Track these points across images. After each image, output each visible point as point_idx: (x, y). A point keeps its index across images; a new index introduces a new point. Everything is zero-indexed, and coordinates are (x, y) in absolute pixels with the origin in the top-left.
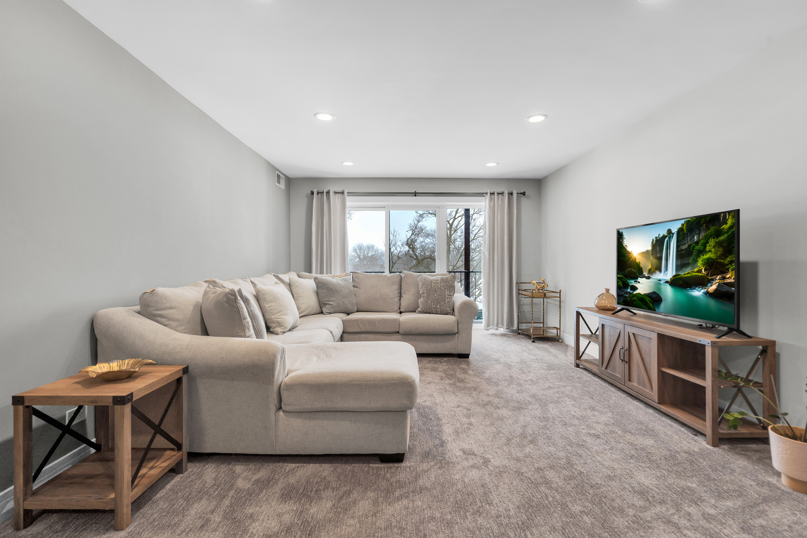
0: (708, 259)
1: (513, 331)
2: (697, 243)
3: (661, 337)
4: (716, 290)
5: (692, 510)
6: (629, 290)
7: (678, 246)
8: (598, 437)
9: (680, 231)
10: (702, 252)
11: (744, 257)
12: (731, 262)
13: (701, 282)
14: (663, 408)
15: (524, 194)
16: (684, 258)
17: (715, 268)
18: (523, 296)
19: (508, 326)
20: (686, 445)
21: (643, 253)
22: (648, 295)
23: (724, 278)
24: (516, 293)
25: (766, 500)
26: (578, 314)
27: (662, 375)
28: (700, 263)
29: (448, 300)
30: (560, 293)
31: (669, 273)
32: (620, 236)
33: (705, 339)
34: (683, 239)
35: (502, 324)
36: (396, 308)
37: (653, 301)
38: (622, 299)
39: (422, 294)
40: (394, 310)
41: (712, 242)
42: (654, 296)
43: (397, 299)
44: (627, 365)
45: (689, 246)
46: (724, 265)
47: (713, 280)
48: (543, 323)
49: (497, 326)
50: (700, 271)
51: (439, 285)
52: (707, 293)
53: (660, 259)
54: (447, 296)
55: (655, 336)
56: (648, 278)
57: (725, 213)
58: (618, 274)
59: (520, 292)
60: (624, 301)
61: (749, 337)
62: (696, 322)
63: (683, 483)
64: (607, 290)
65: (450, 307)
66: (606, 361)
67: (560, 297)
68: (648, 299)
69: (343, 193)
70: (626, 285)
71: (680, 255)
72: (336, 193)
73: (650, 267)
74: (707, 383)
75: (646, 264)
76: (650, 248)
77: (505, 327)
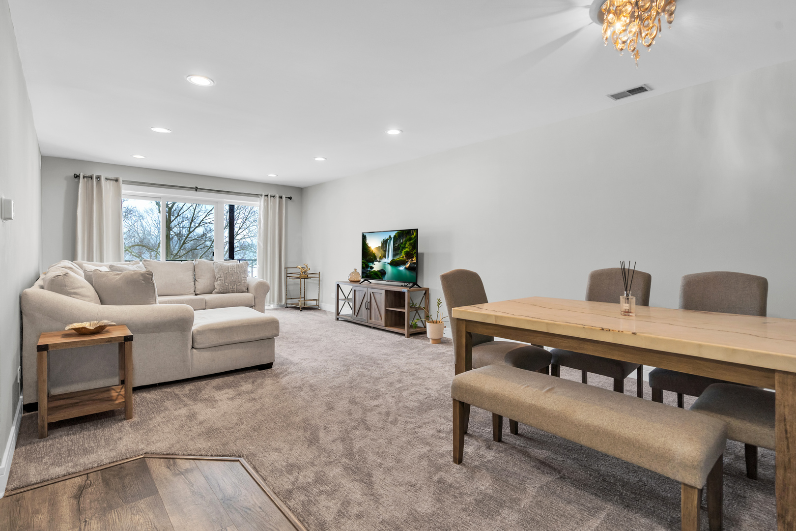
0: (406, 251)
1: (282, 306)
2: (402, 243)
3: (386, 291)
4: (409, 266)
5: (403, 354)
6: (369, 269)
7: (394, 245)
8: (362, 343)
9: (395, 237)
10: (404, 248)
11: (420, 251)
12: (415, 253)
13: (403, 263)
14: (387, 328)
15: (290, 198)
16: (397, 250)
17: (409, 255)
18: (291, 278)
19: (278, 302)
20: (398, 340)
21: (377, 248)
22: (379, 271)
23: (412, 260)
24: (285, 276)
25: (425, 347)
26: (338, 286)
27: (387, 311)
28: (403, 253)
29: (244, 281)
30: (319, 274)
31: (389, 259)
32: (364, 238)
33: (405, 290)
34: (396, 241)
35: (273, 301)
36: (192, 291)
37: (381, 274)
38: (365, 274)
39: (219, 278)
40: (190, 293)
41: (408, 243)
42: (382, 271)
43: (193, 283)
44: (369, 311)
45: (399, 245)
46: (412, 254)
47: (408, 261)
48: (304, 298)
49: (270, 303)
50: (403, 257)
51: (235, 270)
52: (406, 268)
53: (385, 251)
54: (242, 278)
55: (383, 292)
56: (380, 262)
57: (413, 230)
58: (362, 260)
59: (289, 275)
60: (366, 276)
61: (420, 287)
62: (400, 284)
63: (398, 349)
64: (356, 270)
65: (245, 287)
66: (356, 311)
67: (319, 277)
68: (379, 273)
69: (117, 180)
70: (367, 266)
71: (395, 249)
72: (107, 179)
73: (380, 255)
74: (406, 310)
75: (378, 254)
76: (380, 245)
77: (276, 303)
